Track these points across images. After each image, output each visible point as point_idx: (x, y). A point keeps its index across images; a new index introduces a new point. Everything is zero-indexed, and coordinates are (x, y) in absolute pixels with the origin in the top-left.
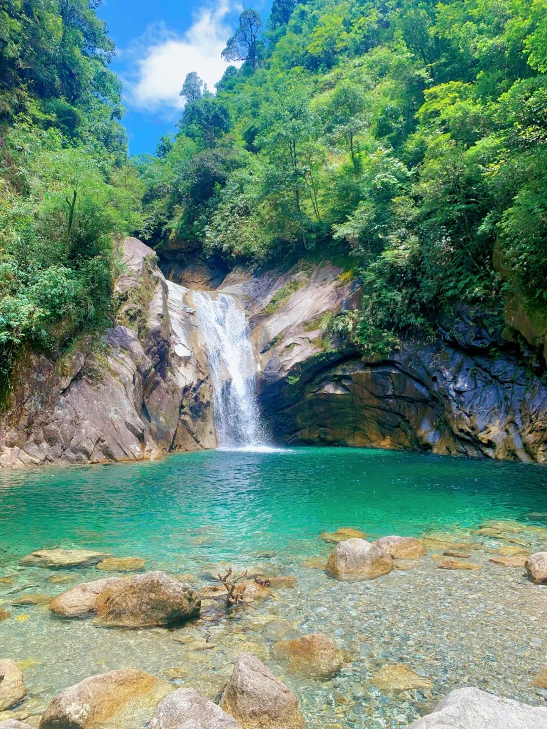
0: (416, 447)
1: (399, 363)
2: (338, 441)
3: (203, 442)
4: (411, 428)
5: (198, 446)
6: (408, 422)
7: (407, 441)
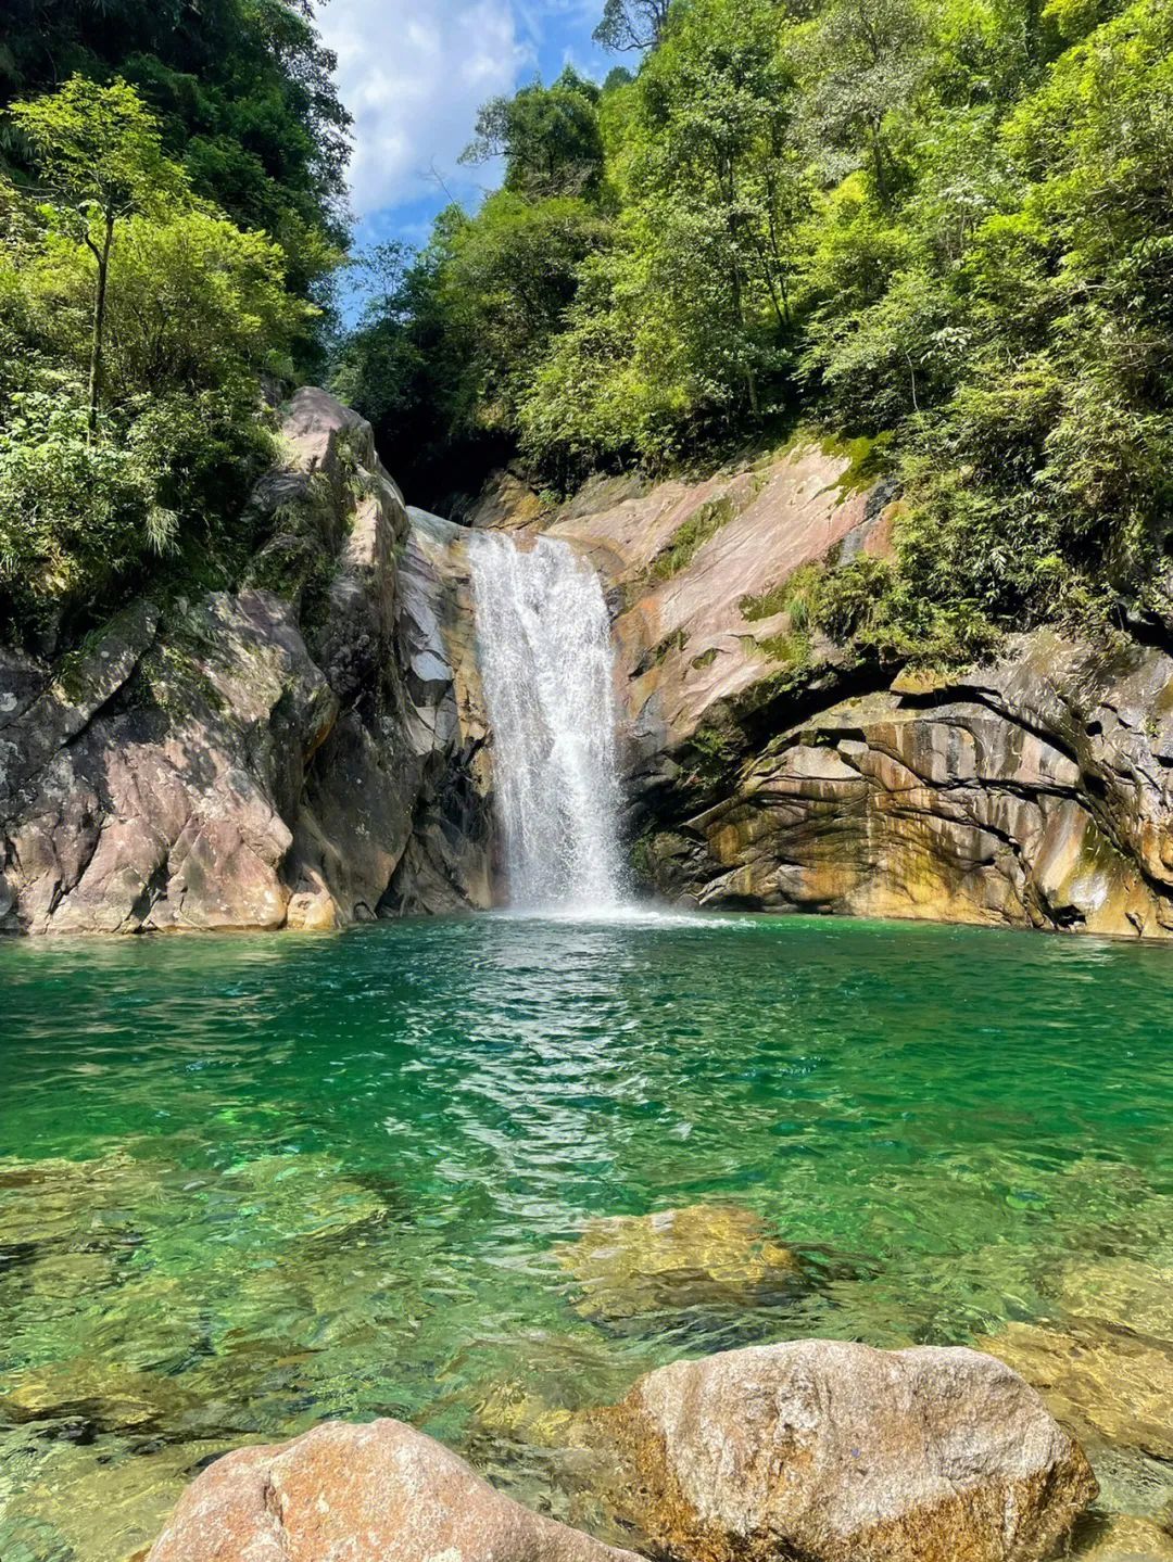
0: (1038, 915)
1: (994, 693)
2: (826, 901)
3: (476, 892)
4: (1024, 866)
5: (461, 903)
6: (1017, 849)
7: (1014, 902)
